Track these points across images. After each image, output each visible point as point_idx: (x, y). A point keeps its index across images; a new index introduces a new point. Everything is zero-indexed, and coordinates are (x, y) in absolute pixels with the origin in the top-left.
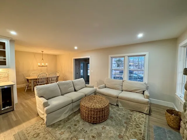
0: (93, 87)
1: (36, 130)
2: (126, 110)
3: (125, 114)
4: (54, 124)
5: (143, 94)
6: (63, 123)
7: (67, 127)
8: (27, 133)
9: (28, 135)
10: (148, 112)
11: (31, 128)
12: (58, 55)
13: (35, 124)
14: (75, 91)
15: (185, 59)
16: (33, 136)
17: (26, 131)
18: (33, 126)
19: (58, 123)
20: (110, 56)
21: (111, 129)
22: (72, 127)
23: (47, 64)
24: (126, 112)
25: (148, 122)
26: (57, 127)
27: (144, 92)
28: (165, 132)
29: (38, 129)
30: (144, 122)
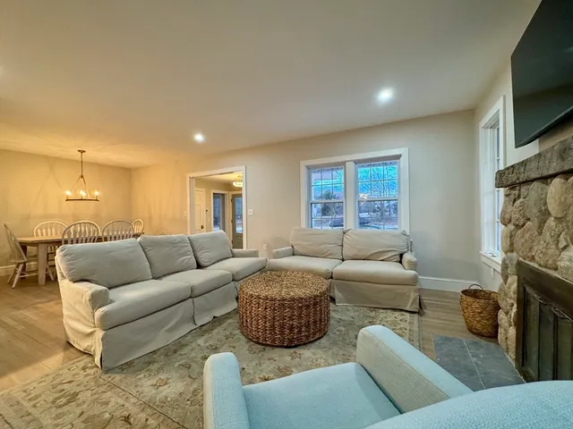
0: (255, 254)
1: (66, 386)
2: (356, 308)
3: (353, 318)
4: (129, 364)
5: (401, 262)
6: (162, 357)
7: (177, 365)
8: (28, 398)
9: (32, 403)
10: (415, 308)
11: (43, 384)
12: (137, 169)
13: (60, 370)
14: (199, 266)
15: (496, 158)
16: (54, 402)
17: (25, 391)
18: (51, 377)
19: (147, 359)
20: (303, 164)
21: (318, 356)
22: (193, 364)
23: (96, 193)
24: (356, 313)
25: (417, 329)
26: (140, 370)
27: (401, 256)
28: (463, 347)
29: (69, 382)
30: (408, 331)
